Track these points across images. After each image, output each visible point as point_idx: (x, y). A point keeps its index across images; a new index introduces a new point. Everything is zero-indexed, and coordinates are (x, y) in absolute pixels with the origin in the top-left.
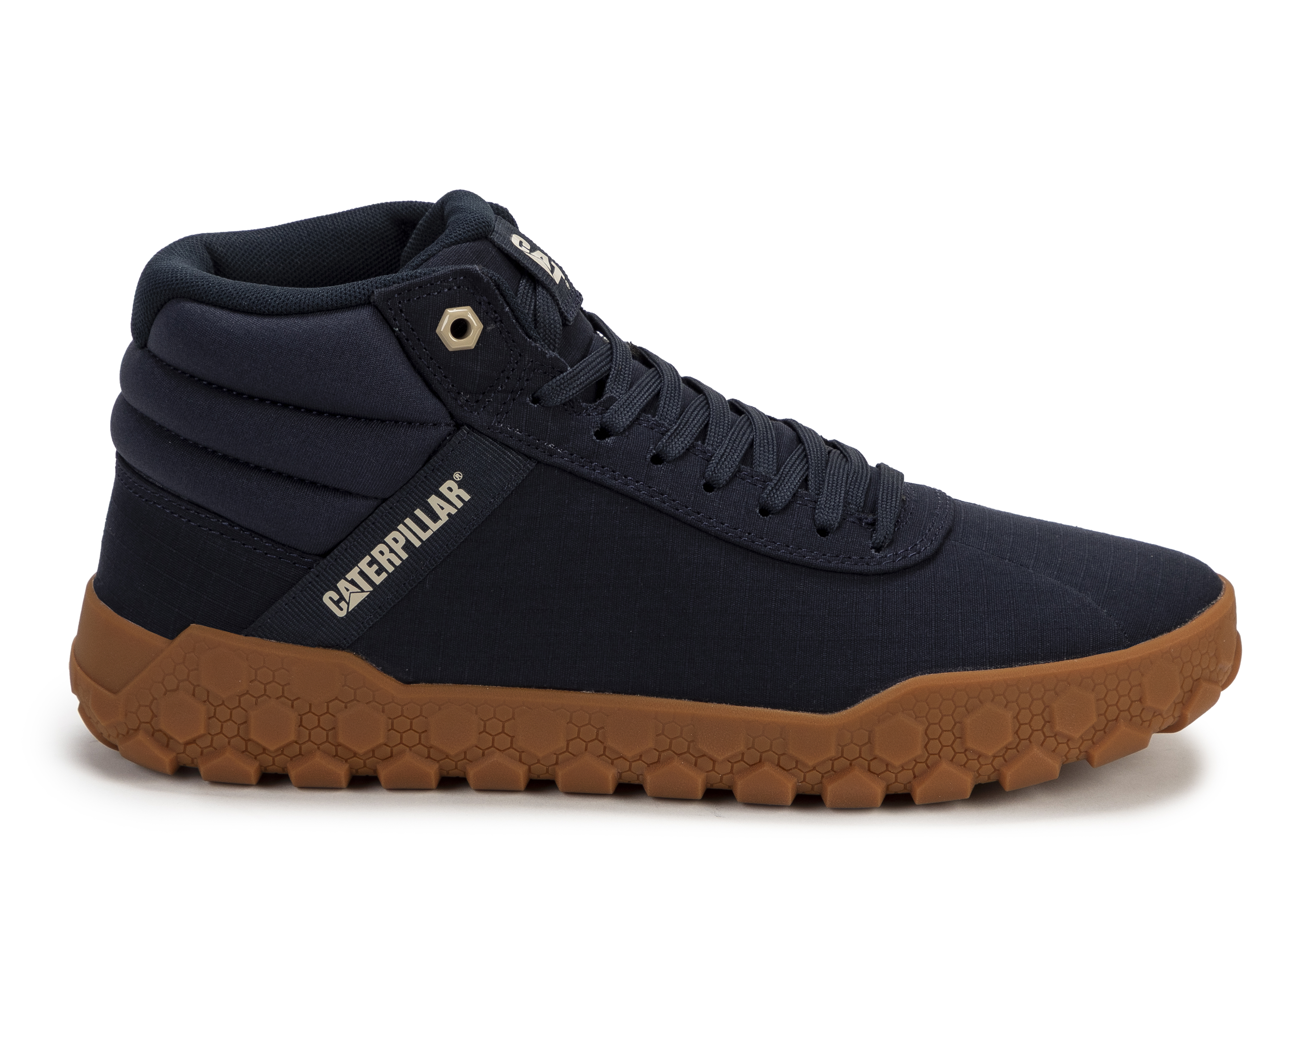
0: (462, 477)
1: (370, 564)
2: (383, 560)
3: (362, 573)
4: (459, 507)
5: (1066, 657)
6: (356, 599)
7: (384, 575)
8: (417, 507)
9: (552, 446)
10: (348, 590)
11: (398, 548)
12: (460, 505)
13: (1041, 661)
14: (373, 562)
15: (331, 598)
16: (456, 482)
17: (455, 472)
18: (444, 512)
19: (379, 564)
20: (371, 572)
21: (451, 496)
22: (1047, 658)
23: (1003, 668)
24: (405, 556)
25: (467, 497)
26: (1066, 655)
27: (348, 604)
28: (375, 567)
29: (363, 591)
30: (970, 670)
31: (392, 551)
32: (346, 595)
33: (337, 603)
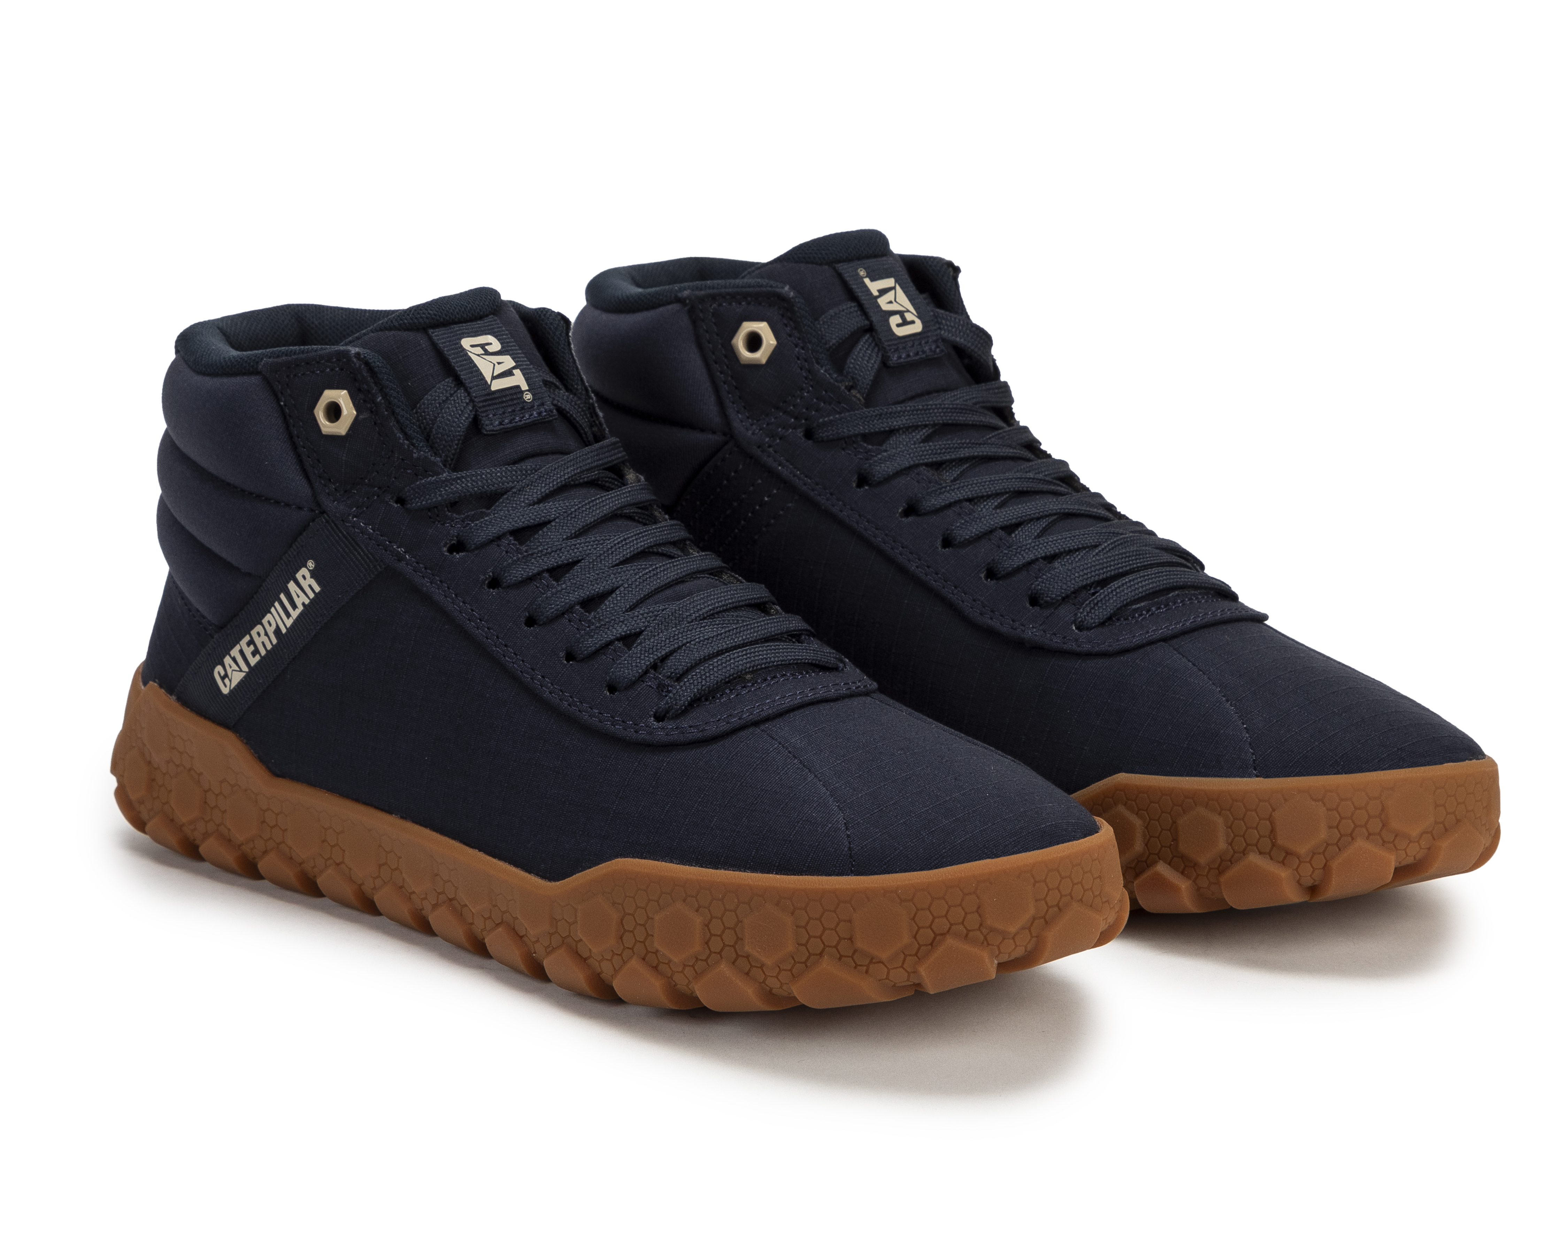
0: (313, 566)
1: (249, 644)
2: (258, 641)
3: (241, 652)
4: (311, 598)
5: (776, 872)
6: (237, 678)
7: (258, 658)
8: (282, 591)
9: (401, 550)
10: (231, 667)
11: (271, 630)
12: (312, 595)
13: (748, 870)
14: (251, 642)
15: (219, 673)
16: (309, 570)
17: (309, 559)
18: (301, 600)
19: (255, 646)
20: (248, 651)
21: (305, 584)
22: (754, 869)
23: (708, 868)
24: (275, 641)
25: (317, 589)
26: (777, 869)
27: (230, 681)
28: (252, 648)
29: (241, 671)
30: (676, 863)
31: (266, 634)
32: (229, 671)
33: (223, 678)
